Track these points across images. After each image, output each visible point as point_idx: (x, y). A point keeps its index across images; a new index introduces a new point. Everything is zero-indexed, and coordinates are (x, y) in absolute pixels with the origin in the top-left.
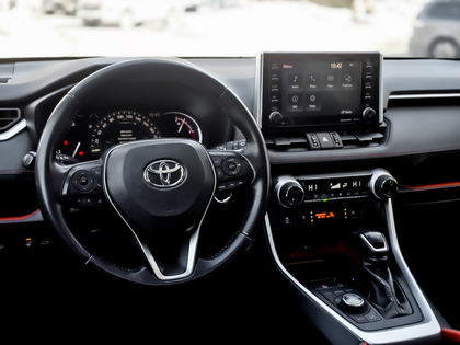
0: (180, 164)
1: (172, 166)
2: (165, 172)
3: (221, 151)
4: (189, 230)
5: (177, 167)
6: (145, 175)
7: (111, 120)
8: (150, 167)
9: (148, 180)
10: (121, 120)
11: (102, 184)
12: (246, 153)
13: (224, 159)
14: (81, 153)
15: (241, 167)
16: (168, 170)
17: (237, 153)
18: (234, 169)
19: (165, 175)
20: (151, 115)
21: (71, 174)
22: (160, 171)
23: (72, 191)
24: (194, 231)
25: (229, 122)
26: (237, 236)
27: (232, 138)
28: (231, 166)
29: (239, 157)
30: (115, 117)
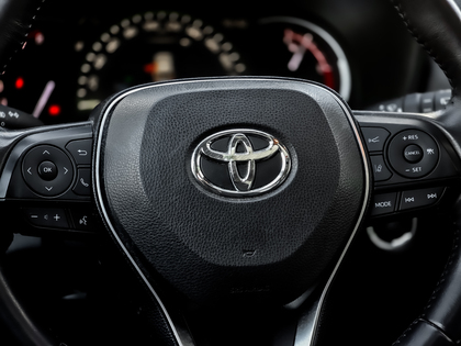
0: (282, 140)
1: (260, 144)
2: (240, 157)
3: (390, 115)
4: (295, 304)
5: (272, 148)
6: (194, 163)
7: (130, 33)
8: (207, 144)
9: (200, 176)
10: (153, 34)
11: (90, 180)
12: (451, 122)
13: (394, 135)
14: (55, 110)
15: (436, 156)
16: (251, 155)
17: (425, 121)
18: (417, 160)
19: (241, 165)
20: (228, 23)
21: (20, 151)
22: (230, 156)
23: (19, 192)
24: (307, 308)
25: (415, 48)
26: (415, 328)
27: (423, 85)
28: (409, 153)
29: (432, 132)
30: (139, 26)
